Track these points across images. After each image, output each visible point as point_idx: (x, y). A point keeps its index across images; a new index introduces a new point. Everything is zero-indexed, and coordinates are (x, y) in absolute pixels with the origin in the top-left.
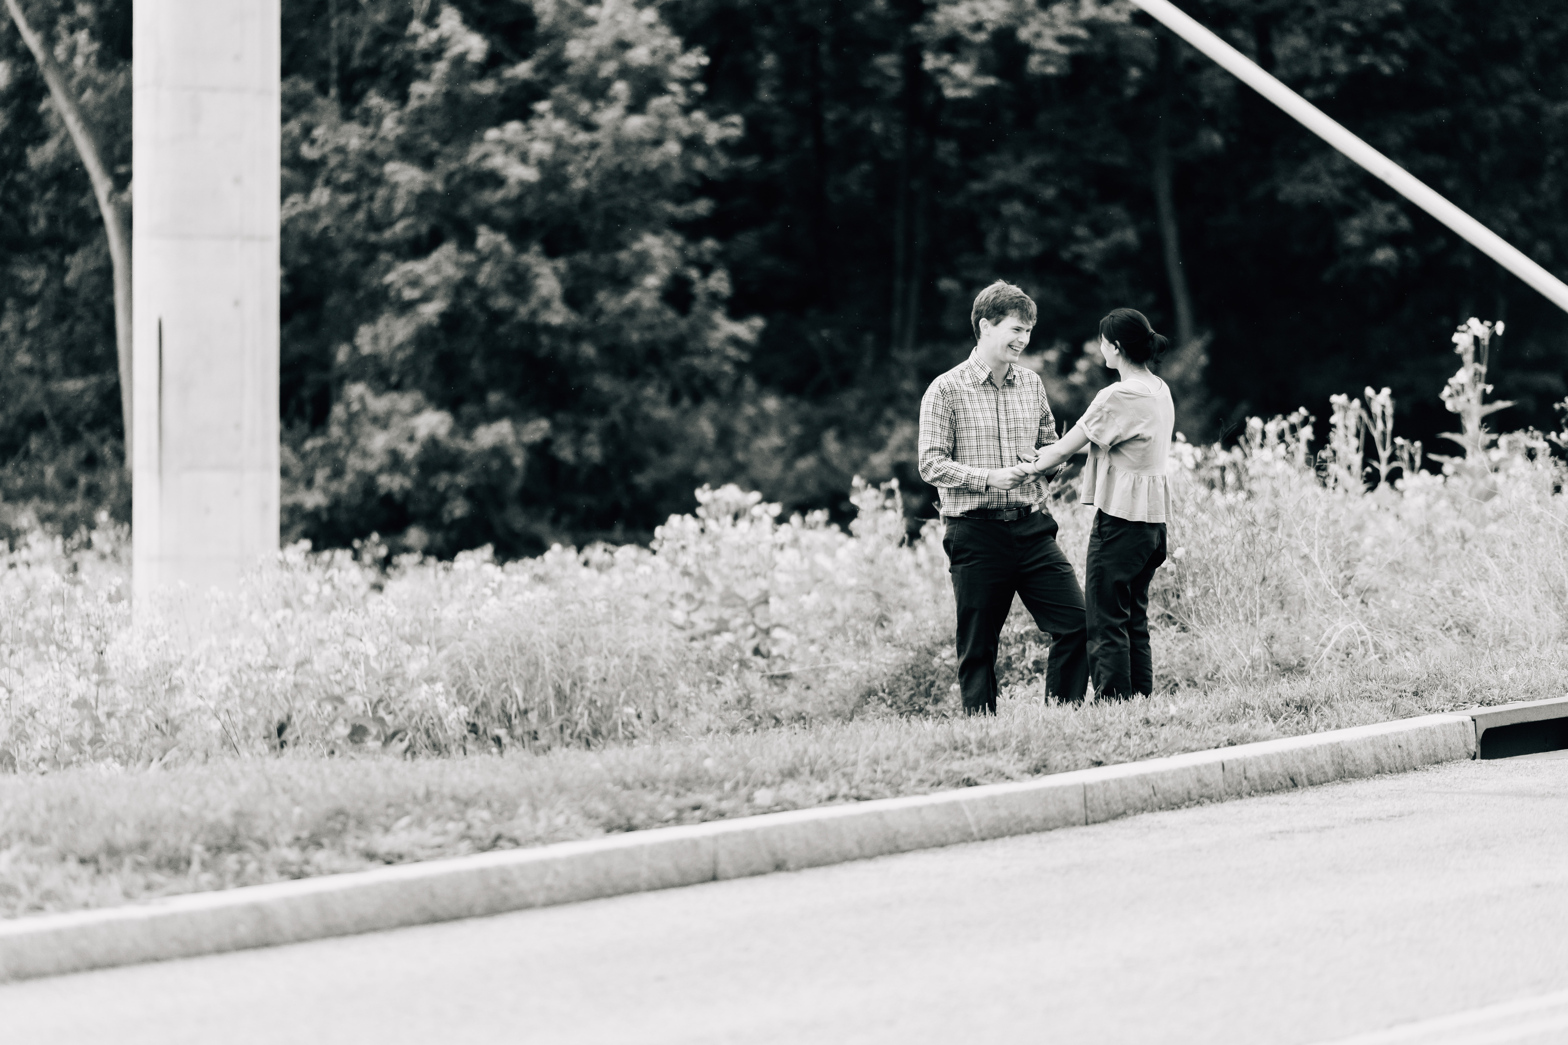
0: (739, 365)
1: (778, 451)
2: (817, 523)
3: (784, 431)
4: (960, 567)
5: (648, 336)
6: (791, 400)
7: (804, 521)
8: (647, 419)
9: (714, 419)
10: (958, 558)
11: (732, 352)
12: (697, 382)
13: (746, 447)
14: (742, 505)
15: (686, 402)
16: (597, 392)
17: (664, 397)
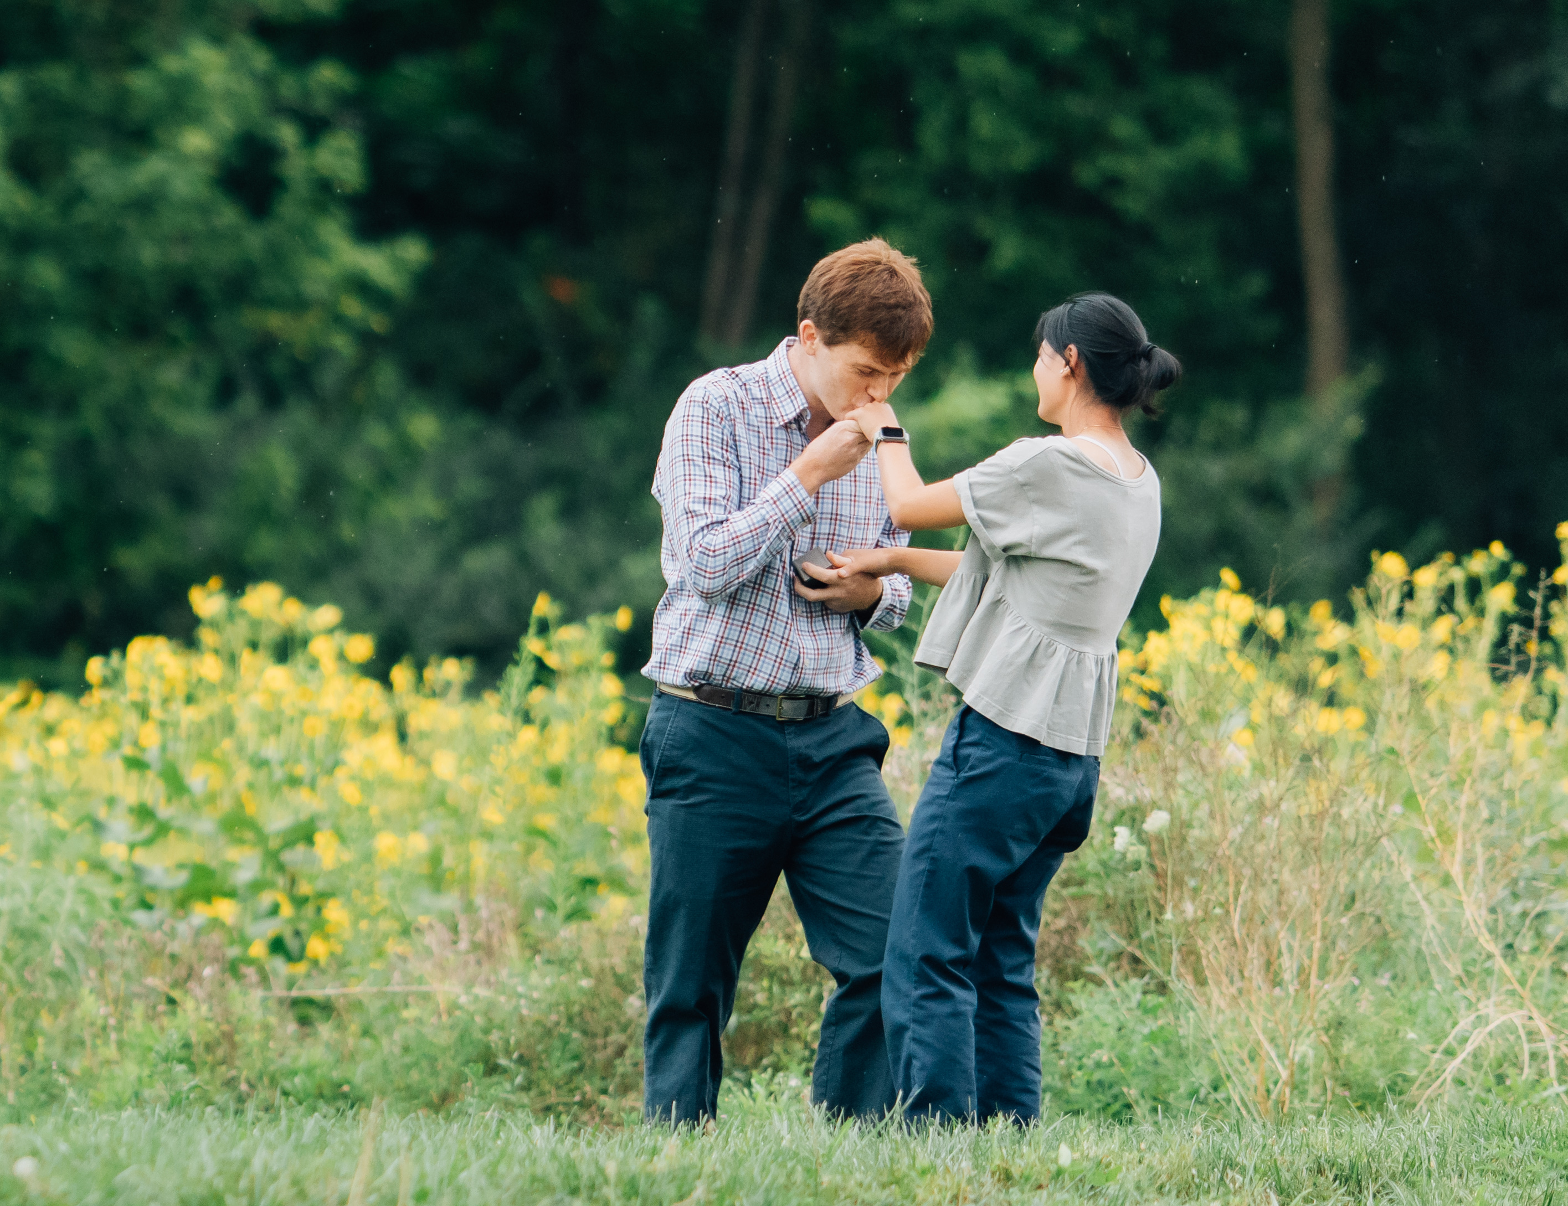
0: (367, 339)
1: (433, 528)
2: (448, 685)
3: (445, 486)
4: (668, 804)
5: (179, 256)
6: (470, 422)
7: (420, 679)
8: (158, 432)
9: (300, 446)
10: (669, 784)
11: (353, 308)
12: (278, 366)
13: (362, 514)
14: (299, 631)
15: (248, 403)
16: (58, 364)
17: (201, 391)
